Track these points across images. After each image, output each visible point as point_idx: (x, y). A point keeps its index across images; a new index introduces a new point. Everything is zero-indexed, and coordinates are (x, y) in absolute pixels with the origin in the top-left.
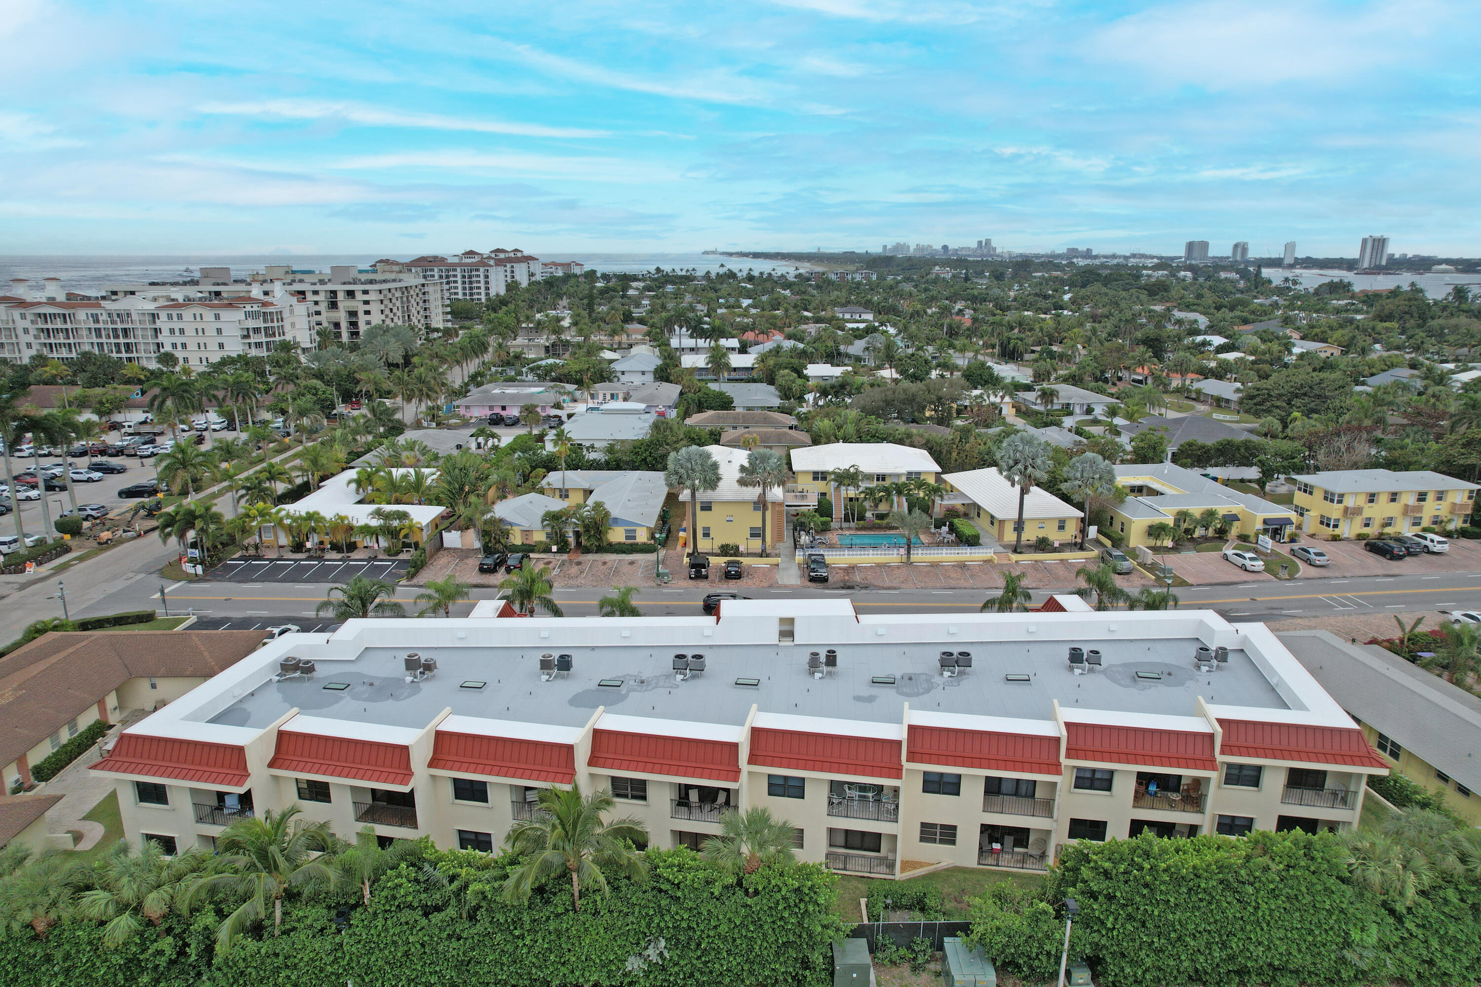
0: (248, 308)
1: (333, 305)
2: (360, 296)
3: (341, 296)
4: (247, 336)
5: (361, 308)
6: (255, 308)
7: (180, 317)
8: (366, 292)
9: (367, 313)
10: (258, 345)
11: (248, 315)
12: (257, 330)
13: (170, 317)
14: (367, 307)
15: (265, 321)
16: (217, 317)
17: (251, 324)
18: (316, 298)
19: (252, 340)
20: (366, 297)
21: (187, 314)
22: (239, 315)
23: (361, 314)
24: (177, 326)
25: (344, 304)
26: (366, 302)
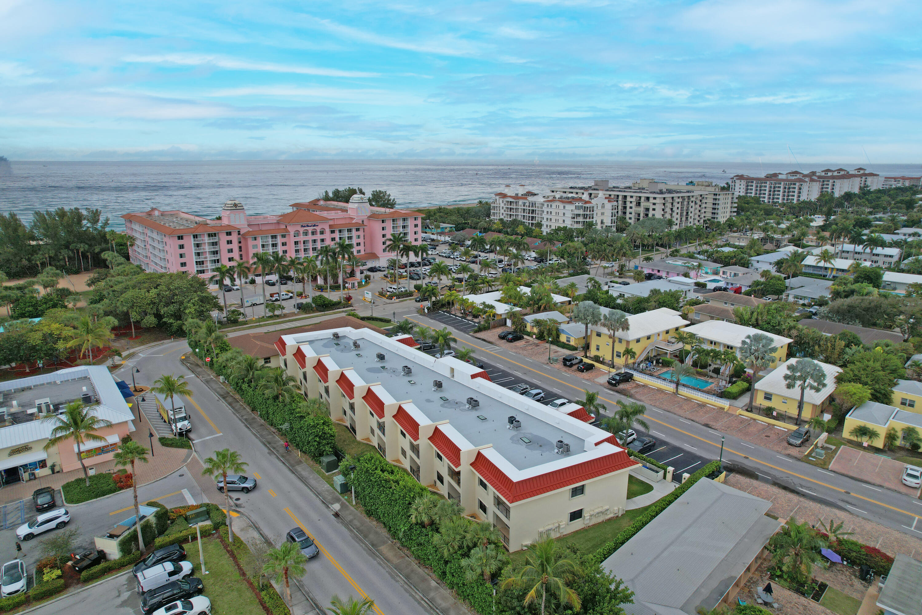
0: (577, 204)
1: (638, 204)
2: (652, 200)
3: (643, 199)
4: (574, 218)
5: (652, 207)
6: (580, 204)
7: (551, 206)
8: (655, 198)
9: (654, 210)
10: (578, 222)
11: (577, 208)
12: (578, 215)
13: (548, 206)
14: (654, 207)
15: (584, 211)
16: (564, 207)
17: (577, 212)
18: (631, 200)
19: (575, 220)
20: (654, 201)
21: (554, 205)
22: (572, 207)
23: (651, 210)
24: (549, 210)
25: (644, 204)
26: (654, 204)
